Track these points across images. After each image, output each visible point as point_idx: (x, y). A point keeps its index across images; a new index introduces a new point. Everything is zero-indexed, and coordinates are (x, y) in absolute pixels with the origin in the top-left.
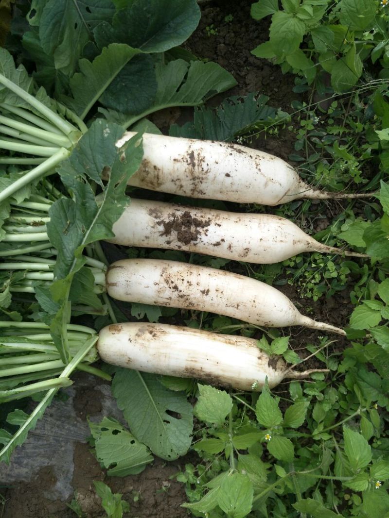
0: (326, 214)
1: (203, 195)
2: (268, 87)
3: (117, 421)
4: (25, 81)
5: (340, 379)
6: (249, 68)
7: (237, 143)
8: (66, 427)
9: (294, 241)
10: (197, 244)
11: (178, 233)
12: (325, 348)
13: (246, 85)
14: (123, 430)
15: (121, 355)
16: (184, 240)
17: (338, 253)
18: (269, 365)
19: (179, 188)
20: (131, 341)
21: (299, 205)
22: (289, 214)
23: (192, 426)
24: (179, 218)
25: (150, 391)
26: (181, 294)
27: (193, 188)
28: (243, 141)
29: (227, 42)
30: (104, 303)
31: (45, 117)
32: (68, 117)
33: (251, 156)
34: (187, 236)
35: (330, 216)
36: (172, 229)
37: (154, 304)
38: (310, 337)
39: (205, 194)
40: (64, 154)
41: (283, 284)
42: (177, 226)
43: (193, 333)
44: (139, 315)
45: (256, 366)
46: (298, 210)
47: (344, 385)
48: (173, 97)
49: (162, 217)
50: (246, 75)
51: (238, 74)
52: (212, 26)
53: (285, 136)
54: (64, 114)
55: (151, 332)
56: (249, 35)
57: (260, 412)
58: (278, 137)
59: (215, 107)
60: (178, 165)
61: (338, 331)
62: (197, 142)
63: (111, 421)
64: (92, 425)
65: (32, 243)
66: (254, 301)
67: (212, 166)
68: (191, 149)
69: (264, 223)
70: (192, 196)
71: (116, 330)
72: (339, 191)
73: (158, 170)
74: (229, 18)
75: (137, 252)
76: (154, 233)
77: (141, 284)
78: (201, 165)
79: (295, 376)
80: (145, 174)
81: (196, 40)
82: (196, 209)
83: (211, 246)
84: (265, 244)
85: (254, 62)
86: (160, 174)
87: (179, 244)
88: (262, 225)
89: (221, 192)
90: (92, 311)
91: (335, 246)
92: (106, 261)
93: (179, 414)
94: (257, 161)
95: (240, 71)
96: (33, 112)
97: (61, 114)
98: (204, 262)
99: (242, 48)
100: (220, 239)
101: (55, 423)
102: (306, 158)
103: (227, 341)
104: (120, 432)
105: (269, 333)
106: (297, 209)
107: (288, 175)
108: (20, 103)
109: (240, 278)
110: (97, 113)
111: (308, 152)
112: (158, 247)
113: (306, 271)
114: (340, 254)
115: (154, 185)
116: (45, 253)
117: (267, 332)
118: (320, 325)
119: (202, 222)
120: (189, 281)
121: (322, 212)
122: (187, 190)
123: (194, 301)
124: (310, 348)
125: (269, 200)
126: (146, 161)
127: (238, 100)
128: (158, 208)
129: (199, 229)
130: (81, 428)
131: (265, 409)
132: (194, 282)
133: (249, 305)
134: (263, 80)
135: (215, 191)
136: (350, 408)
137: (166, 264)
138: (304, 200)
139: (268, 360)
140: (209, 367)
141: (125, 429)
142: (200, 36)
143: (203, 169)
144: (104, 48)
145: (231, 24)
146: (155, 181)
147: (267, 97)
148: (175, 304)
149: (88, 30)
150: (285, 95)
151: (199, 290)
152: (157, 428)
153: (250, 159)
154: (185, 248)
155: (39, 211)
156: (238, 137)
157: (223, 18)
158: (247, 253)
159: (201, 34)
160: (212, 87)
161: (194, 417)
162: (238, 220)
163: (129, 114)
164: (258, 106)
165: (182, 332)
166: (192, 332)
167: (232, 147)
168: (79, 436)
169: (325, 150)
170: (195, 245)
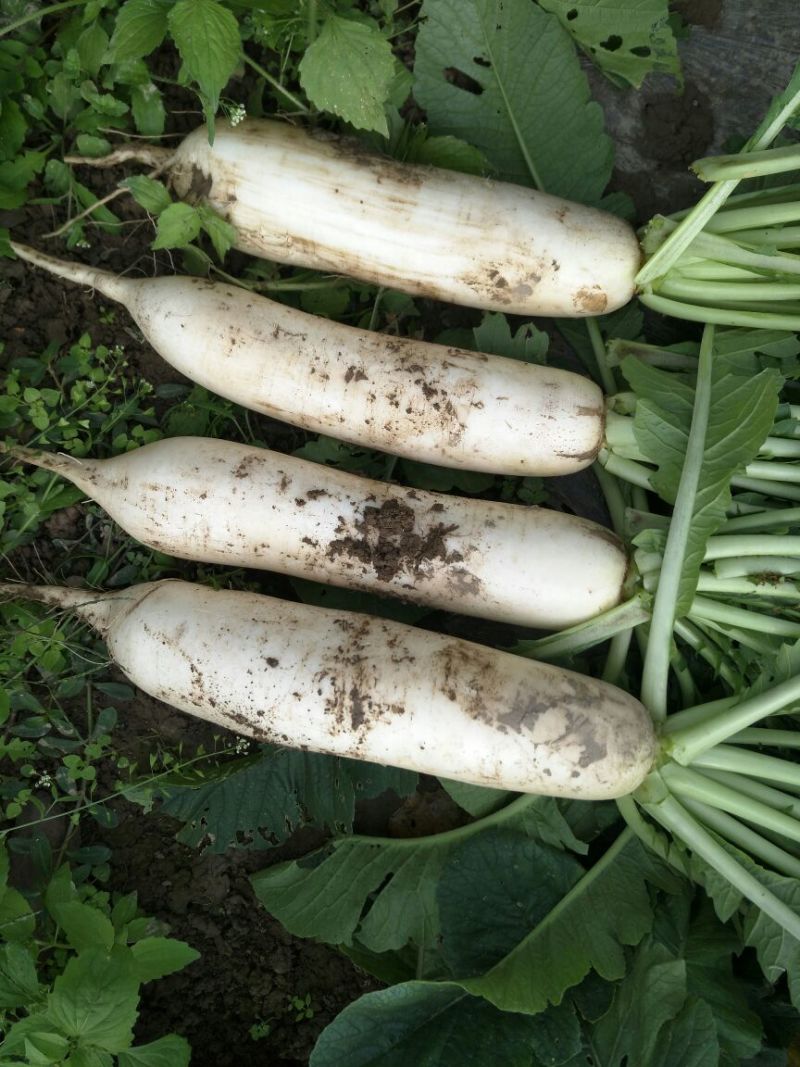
0: (53, 548)
1: (341, 618)
2: (178, 863)
3: (608, 76)
4: (765, 939)
5: (44, 138)
6: (221, 910)
7: (248, 738)
8: (738, 68)
9: (126, 487)
10: (367, 500)
11: (411, 529)
12: (73, 217)
13: (229, 873)
14: (593, 51)
15: (580, 230)
16: (396, 512)
17: (24, 449)
18: (209, 181)
19: (398, 640)
20: (554, 263)
21: (116, 576)
22: (140, 557)
23: (420, 46)
24: (405, 568)
25: (519, 148)
26: (418, 375)
27: (363, 637)
28: (235, 742)
29: (268, 977)
30: (616, 371)
31: (723, 846)
32: (663, 838)
33: (213, 704)
34: (389, 520)
35: (45, 543)
36: (426, 540)
37: (487, 356)
38: (112, 249)
39: (336, 621)
40: (684, 750)
41: (166, 386)
42: (413, 546)
43: (397, 274)
44: (529, 334)
45: (242, 178)
46: (118, 565)
47: (30, 119)
48: (402, 862)
49: (447, 573)
50: (229, 896)
51: (247, 899)
52: (299, 1018)
53: (142, 745)
54: (672, 845)
55: (502, 283)
56: (217, 988)
57: (228, 43)
58: (158, 744)
59: (305, 827)
60: (394, 698)
61: (38, 257)
62: (341, 751)
63: (624, 75)
64: (672, 65)
65: (787, 531)
66: (233, 342)
67: (308, 688)
68: (357, 734)
69: (196, 537)
70: (368, 618)
71: (591, 297)
72: (13, 601)
73: (447, 688)
74: (258, 1031)
75: (522, 493)
76: (471, 534)
77: (516, 407)
78: (336, 692)
79: (149, 150)
80: (480, 681)
81: (341, 989)
82: (364, 587)
83: (331, 491)
84: (195, 485)
85: (207, 923)
86: (440, 680)
87: (411, 503)
88: (200, 533)
89: (296, 622)
90: (646, 352)
91: (30, 469)
92: (601, 477)
93: (449, 82)
94: (198, 692)
95: (243, 906)
96: (753, 862)
97: (682, 849)
98: (357, 455)
99: (235, 960)
100: (306, 506)
101: (764, 80)
102: (94, 689)
103: (310, 249)
104: (603, 45)
105: (206, 264)
106: (123, 566)
107: (128, 650)
108: (784, 886)
109: (268, 406)
110: (591, 839)
111: (86, 701)
112: (467, 500)
113: (108, 413)
114: (19, 447)
115: (461, 653)
116: (751, 504)
117: (214, 267)
118: (81, 276)
119: (350, 553)
120: (394, 406)
121: (62, 555)
122: (379, 635)
123: (386, 354)
124: (110, 222)
125: (180, 593)
126: (475, 713)
127: (251, 840)
128: (457, 594)
129: (358, 535)
130: (701, 64)
131: (213, 47)
132: (382, 403)
133: (247, 334)
134: (190, 881)
135: (310, 626)
136: (20, 61)
137: (451, 457)
138: (100, 589)
139: (213, 192)
140: (359, 182)
141: (589, 53)
142: (331, 997)
143: (333, 684)
144: (557, 1002)
145: (257, 1017)
146: (455, 662)
147: (182, 840)
148: (438, 351)
149: (594, 1051)
150: (136, 842)
151: (371, 380)
152: (506, 49)
153: (214, 697)
154: (399, 492)
155: (759, 610)
156: (246, 753)
157: (273, 1032)
158: (243, 467)
159: (327, 1002)
160: (309, 877)
161: (411, 68)
162: (261, 551)
163: (513, 832)
164: (203, 822)
165: (424, 280)
166: (398, 279)
167: (257, 730)
168: (708, 45)
169: (44, 704)
170: (372, 498)
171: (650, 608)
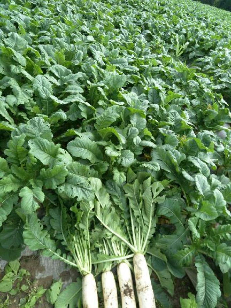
13: (173, 300)
26: (109, 296)
27: (139, 290)
34: (126, 292)
40: (136, 251)
42: (128, 288)
44: (98, 284)
48: (160, 276)
49: (129, 283)
59: (163, 291)
60: (144, 283)
63: (62, 285)
67: (147, 294)
68: (149, 286)
73: (141, 278)
76: (124, 282)
80: (139, 274)
83: (125, 301)
87: (123, 291)
95: (175, 296)
100: (128, 304)
110: (149, 256)
126: (142, 274)
127: (168, 299)
129: (129, 296)
132: (113, 299)
141: (60, 291)
143: (145, 291)
144: (164, 255)
146: (138, 278)
152: (64, 302)
160: (168, 288)
170: (124, 296)
171: (124, 259)
